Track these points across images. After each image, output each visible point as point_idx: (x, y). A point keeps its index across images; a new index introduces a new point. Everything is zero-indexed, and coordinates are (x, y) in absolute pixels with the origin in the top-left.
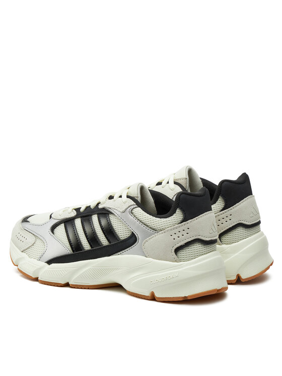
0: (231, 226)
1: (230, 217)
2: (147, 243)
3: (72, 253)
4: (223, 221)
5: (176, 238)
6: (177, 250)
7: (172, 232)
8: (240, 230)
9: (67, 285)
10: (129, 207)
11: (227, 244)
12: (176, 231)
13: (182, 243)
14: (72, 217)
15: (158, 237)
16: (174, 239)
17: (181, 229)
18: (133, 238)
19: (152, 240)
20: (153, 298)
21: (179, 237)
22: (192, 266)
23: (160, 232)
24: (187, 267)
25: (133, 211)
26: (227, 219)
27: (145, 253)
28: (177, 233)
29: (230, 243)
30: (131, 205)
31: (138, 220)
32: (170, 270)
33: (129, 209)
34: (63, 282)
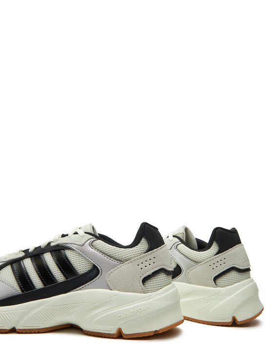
0: (225, 269)
1: (224, 261)
2: (111, 275)
3: (21, 293)
4: (218, 264)
5: (143, 267)
6: (145, 280)
7: (139, 262)
8: (233, 274)
9: (13, 331)
10: (88, 240)
11: (222, 287)
12: (143, 260)
13: (150, 273)
14: (20, 258)
15: (125, 267)
16: (141, 269)
17: (148, 258)
18: (95, 271)
19: (116, 271)
20: (120, 335)
21: (146, 266)
22: (160, 296)
23: (126, 262)
24: (157, 298)
25: (93, 244)
26: (222, 263)
27: (110, 285)
28: (144, 262)
29: (225, 286)
30: (91, 239)
31: (101, 251)
32: (139, 302)
33: (89, 241)
34: (8, 328)
